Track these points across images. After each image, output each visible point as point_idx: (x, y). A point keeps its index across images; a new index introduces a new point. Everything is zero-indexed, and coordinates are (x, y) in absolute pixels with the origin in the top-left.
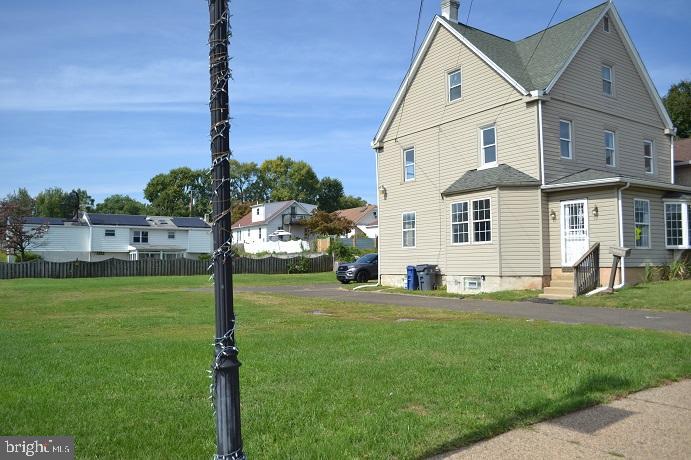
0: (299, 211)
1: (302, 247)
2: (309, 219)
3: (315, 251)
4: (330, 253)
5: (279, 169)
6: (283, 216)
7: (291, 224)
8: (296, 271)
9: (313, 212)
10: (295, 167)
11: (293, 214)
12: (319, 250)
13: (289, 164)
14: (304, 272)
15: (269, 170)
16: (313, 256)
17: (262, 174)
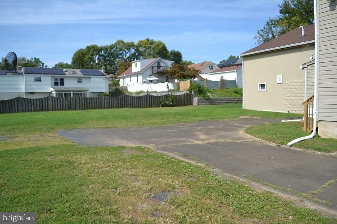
0: (162, 65)
1: (168, 87)
2: (169, 69)
3: (178, 90)
4: (191, 92)
5: (146, 45)
6: (152, 68)
7: (158, 73)
8: (166, 105)
9: (172, 65)
10: (156, 44)
11: (159, 67)
12: (181, 89)
13: (152, 42)
14: (172, 106)
15: (141, 46)
16: (178, 94)
17: (137, 48)
